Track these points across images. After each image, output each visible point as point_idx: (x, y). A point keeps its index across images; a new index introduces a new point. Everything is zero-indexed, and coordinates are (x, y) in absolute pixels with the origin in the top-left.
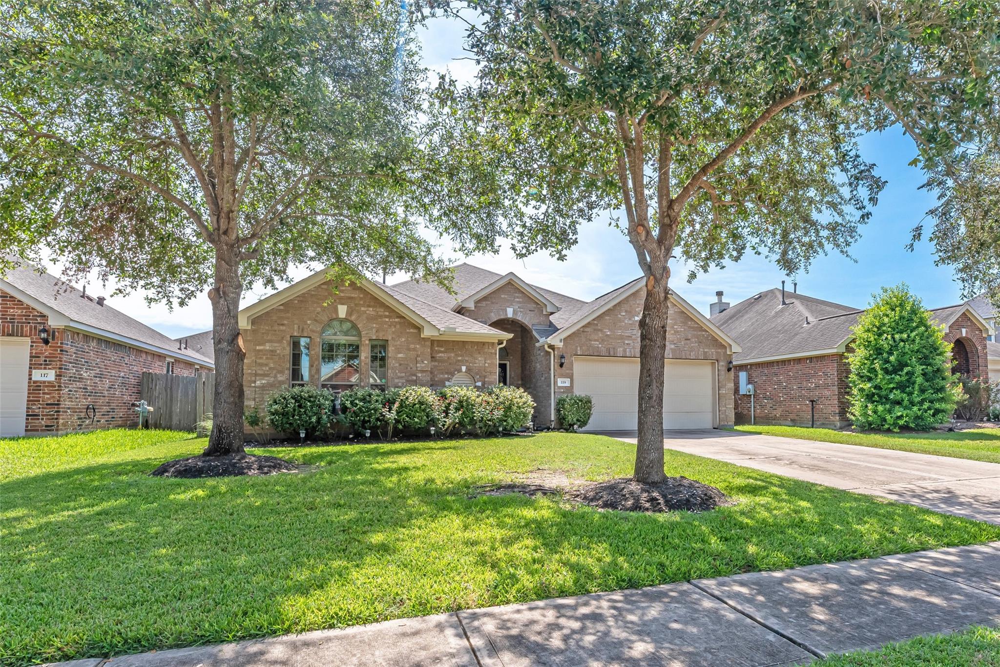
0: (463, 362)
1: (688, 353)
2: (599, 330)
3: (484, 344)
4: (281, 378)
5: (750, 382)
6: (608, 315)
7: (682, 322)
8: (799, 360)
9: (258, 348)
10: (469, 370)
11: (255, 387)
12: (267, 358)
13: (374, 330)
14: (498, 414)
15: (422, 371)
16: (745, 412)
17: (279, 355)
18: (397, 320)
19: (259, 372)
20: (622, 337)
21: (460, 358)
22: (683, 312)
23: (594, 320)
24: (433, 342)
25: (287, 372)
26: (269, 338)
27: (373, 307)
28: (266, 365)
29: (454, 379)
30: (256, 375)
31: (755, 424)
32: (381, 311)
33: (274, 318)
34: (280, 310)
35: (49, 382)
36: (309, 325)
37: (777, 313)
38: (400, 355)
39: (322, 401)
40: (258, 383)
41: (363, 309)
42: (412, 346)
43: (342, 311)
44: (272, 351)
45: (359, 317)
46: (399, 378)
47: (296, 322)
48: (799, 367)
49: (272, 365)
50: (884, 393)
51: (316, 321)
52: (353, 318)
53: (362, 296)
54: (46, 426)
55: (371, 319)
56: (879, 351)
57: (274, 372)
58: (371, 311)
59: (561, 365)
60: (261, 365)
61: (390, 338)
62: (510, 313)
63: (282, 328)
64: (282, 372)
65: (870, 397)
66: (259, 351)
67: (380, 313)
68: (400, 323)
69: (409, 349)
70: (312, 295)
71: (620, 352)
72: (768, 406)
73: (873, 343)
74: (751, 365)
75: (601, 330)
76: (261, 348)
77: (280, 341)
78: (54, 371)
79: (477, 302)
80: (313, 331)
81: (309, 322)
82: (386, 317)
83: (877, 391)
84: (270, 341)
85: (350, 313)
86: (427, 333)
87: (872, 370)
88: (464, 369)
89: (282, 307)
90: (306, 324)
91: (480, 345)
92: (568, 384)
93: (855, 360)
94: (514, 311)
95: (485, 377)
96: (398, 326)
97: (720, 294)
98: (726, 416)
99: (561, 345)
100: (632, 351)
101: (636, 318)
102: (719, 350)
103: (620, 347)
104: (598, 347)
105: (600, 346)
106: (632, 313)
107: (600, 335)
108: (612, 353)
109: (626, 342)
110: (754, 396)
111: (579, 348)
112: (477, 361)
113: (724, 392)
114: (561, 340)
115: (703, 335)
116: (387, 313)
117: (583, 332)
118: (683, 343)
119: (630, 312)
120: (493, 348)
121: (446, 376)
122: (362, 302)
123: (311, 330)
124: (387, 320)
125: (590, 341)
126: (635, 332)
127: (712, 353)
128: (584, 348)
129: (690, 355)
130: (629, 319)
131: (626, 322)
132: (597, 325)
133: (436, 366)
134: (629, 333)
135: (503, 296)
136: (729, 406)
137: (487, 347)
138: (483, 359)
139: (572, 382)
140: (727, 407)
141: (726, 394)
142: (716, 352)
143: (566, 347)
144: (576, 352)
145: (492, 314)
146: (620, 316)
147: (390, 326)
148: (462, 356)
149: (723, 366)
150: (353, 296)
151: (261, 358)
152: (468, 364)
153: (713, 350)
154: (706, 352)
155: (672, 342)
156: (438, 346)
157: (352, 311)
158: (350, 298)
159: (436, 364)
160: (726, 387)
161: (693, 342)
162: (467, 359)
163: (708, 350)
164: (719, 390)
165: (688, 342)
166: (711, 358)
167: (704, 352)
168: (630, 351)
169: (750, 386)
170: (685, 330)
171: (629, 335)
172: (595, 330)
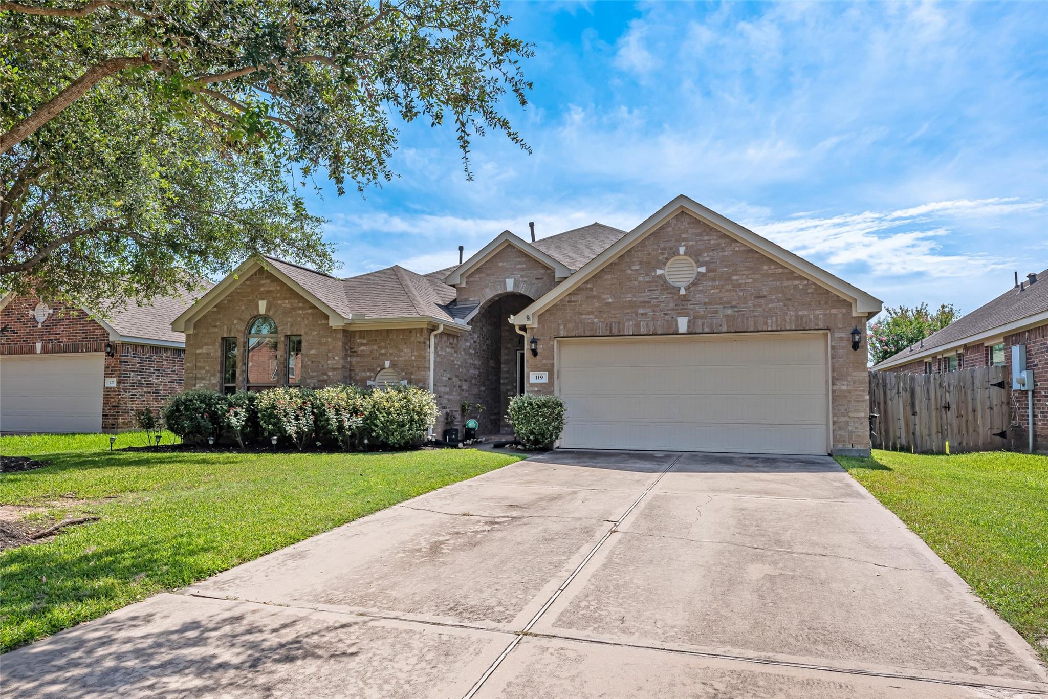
0: (386, 356)
1: (761, 320)
2: (594, 297)
3: (410, 331)
4: (214, 381)
5: (1028, 364)
6: (610, 273)
7: (748, 268)
9: (198, 351)
10: (393, 365)
12: (204, 362)
13: (289, 324)
15: (334, 369)
17: (213, 357)
18: (310, 311)
19: (198, 375)
20: (632, 305)
21: (383, 351)
22: (750, 251)
23: (587, 282)
24: (349, 334)
25: (218, 374)
26: (206, 341)
27: (290, 298)
28: (203, 368)
29: (378, 377)
30: (196, 378)
32: (295, 302)
33: (210, 321)
34: (213, 312)
35: (113, 388)
36: (235, 325)
38: (313, 352)
40: (197, 386)
41: (280, 302)
42: (324, 340)
43: (262, 306)
44: (207, 354)
45: (276, 311)
46: (312, 377)
47: (226, 322)
49: (207, 368)
51: (240, 319)
52: (271, 313)
53: (278, 288)
54: (112, 425)
55: (286, 313)
57: (209, 375)
58: (286, 304)
59: (535, 353)
60: (200, 368)
61: (303, 333)
62: (510, 286)
64: (214, 375)
66: (199, 355)
67: (295, 305)
68: (312, 314)
69: (320, 344)
70: (237, 293)
71: (629, 326)
75: (598, 298)
76: (200, 351)
77: (213, 344)
78: (116, 379)
79: (469, 277)
80: (238, 331)
81: (235, 322)
82: (300, 308)
84: (207, 344)
85: (268, 309)
86: (333, 323)
88: (387, 364)
89: (215, 309)
90: (233, 324)
91: (407, 334)
92: (545, 380)
94: (515, 282)
95: (412, 373)
96: (310, 318)
99: (535, 324)
100: (651, 324)
101: (659, 272)
102: (834, 311)
103: (629, 320)
104: (592, 323)
105: (596, 320)
106: (651, 265)
107: (597, 304)
108: (615, 331)
109: (641, 311)
110: (1033, 392)
111: (562, 327)
112: (402, 354)
113: (845, 388)
114: (528, 318)
115: (796, 287)
116: (301, 305)
117: (569, 302)
118: (750, 304)
119: (649, 263)
120: (421, 335)
121: (368, 374)
122: (279, 295)
123: (237, 329)
124: (301, 312)
125: (581, 314)
126: (656, 294)
127: (816, 318)
128: (569, 325)
129: (766, 323)
130: (647, 275)
131: (641, 279)
132: (591, 289)
133: (358, 362)
134: (645, 296)
135: (500, 264)
136: (855, 415)
137: (414, 335)
138: (409, 350)
139: (551, 377)
140: (851, 415)
141: (849, 392)
142: (825, 315)
143: (543, 326)
144: (558, 333)
145: (487, 290)
146: (630, 272)
147: (303, 318)
148: (386, 348)
149: (841, 338)
150: (271, 288)
151: (200, 362)
152: (392, 358)
153: (817, 312)
154: (802, 317)
155: (728, 304)
156: (360, 338)
157: (271, 306)
158: (269, 292)
159: (358, 359)
160: (850, 378)
161: (772, 301)
162: (391, 351)
163: (806, 313)
164: (833, 384)
165: (763, 301)
166: (813, 327)
167: (797, 316)
168: (647, 325)
169: (1024, 374)
170: (755, 281)
171: (647, 299)
172: (588, 297)
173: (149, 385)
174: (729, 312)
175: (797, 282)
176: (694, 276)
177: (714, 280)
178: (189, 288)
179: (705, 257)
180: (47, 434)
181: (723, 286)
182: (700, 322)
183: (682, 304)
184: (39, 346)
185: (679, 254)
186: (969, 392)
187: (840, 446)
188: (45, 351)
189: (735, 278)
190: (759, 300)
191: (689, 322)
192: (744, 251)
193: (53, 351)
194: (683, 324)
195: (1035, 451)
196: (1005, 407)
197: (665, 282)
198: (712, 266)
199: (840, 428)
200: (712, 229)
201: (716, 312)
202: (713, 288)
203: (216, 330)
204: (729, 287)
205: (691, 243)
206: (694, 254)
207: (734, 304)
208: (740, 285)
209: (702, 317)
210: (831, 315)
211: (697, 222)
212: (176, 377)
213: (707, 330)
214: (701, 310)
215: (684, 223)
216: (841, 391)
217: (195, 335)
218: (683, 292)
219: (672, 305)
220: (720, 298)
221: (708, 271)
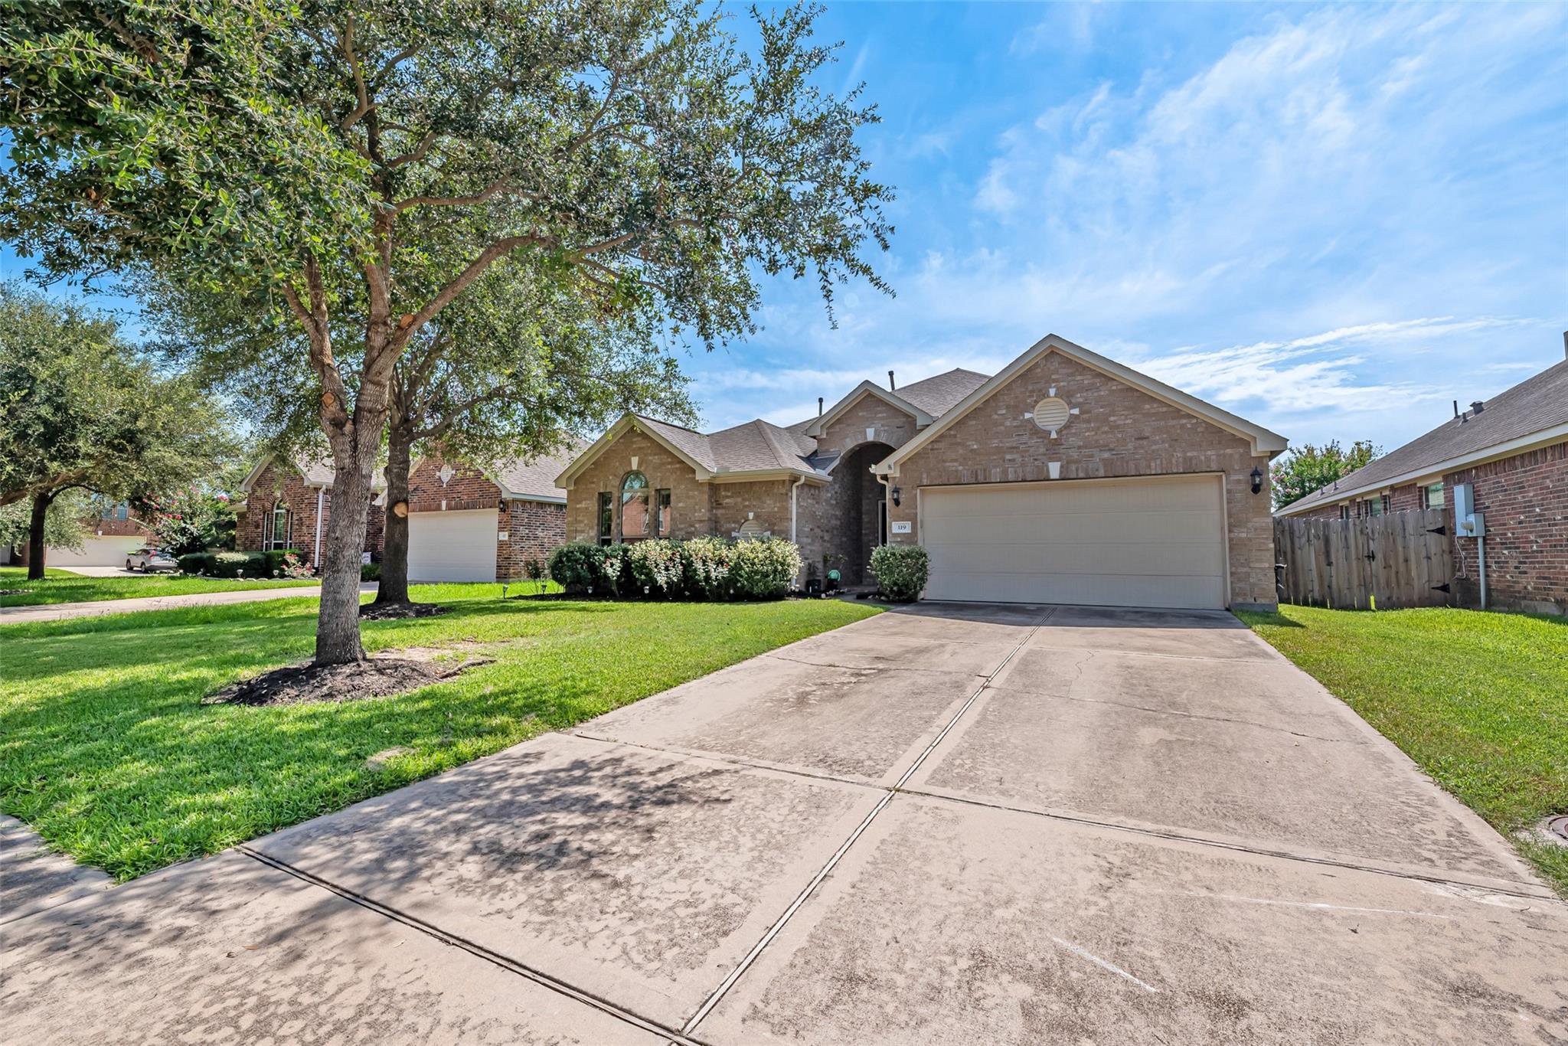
0: (750, 508)
1: (1144, 463)
2: (959, 444)
3: (773, 483)
4: (592, 533)
5: (1476, 506)
6: (974, 418)
7: (1128, 408)
9: (578, 506)
10: (757, 517)
11: (576, 542)
12: (583, 516)
13: (658, 479)
15: (701, 521)
17: (590, 511)
19: (578, 529)
20: (999, 450)
21: (747, 503)
23: (949, 429)
24: (714, 488)
25: (595, 528)
26: (585, 496)
27: (660, 454)
28: (582, 522)
29: (742, 528)
30: (576, 531)
32: (665, 458)
33: (588, 477)
34: (590, 470)
36: (610, 480)
38: (681, 505)
40: (578, 539)
41: (650, 458)
42: (691, 493)
43: (635, 462)
44: (587, 508)
45: (648, 467)
46: (682, 529)
47: (602, 479)
49: (586, 522)
51: (614, 476)
52: (642, 469)
53: (649, 445)
54: (504, 575)
55: (656, 468)
57: (588, 528)
58: (656, 459)
59: (896, 503)
60: (580, 522)
61: (671, 487)
62: (870, 435)
64: (592, 528)
66: (579, 509)
67: (665, 461)
68: (680, 469)
69: (688, 498)
70: (611, 451)
71: (996, 473)
72: (1512, 564)
74: (1478, 467)
75: (962, 444)
76: (580, 506)
77: (591, 499)
80: (614, 487)
81: (610, 478)
82: (669, 463)
84: (585, 499)
85: (640, 464)
86: (700, 477)
88: (751, 515)
89: (592, 467)
91: (770, 486)
92: (908, 530)
94: (875, 431)
95: (774, 524)
96: (679, 472)
99: (897, 473)
100: (1020, 471)
101: (1027, 416)
102: (1229, 451)
103: (995, 467)
104: (957, 471)
105: (961, 468)
106: (1018, 409)
107: (961, 451)
108: (981, 478)
109: (1008, 457)
110: (1484, 539)
111: (925, 476)
112: (765, 505)
113: (1244, 535)
114: (890, 467)
115: (1183, 426)
116: (670, 460)
117: (932, 449)
118: (1130, 446)
119: (1016, 407)
120: (783, 487)
121: (733, 525)
122: (649, 451)
123: (611, 485)
124: (670, 466)
125: (944, 461)
126: (1025, 438)
127: (1208, 459)
128: (933, 474)
129: (1150, 466)
130: (1014, 419)
131: (1008, 423)
132: (955, 436)
133: (722, 514)
134: (1012, 442)
135: (861, 414)
136: (1257, 565)
137: (776, 487)
138: (772, 502)
139: (914, 527)
140: (1252, 565)
141: (1250, 540)
142: (1218, 456)
143: (905, 476)
144: (921, 481)
145: (848, 440)
146: (996, 417)
147: (672, 473)
148: (749, 500)
149: (1239, 481)
150: (642, 445)
151: (579, 516)
152: (755, 510)
153: (1209, 453)
154: (1191, 458)
155: (1105, 447)
157: (642, 462)
158: (640, 448)
159: (723, 511)
160: (1250, 525)
161: (1155, 443)
162: (754, 503)
163: (1195, 454)
164: (1230, 531)
165: (1145, 442)
166: (1204, 469)
167: (1185, 458)
168: (1016, 472)
169: (1472, 518)
170: (1135, 421)
171: (1014, 445)
172: (952, 444)
173: (536, 538)
174: (1106, 455)
175: (1184, 421)
176: (1066, 419)
177: (1088, 421)
178: (569, 447)
179: (1079, 398)
180: (451, 583)
181: (1098, 428)
182: (1074, 467)
183: (1054, 449)
184: (444, 503)
185: (1049, 397)
186: (1399, 540)
187: (1240, 600)
188: (449, 508)
189: (1112, 419)
190: (1141, 442)
191: (1062, 467)
192: (1121, 390)
193: (456, 508)
194: (1054, 469)
195: (1490, 606)
196: (1446, 557)
197: (1035, 426)
198: (1086, 407)
199: (1239, 580)
200: (1085, 368)
201: (1092, 456)
202: (1088, 430)
203: (593, 486)
204: (1106, 429)
205: (1062, 384)
206: (1066, 395)
207: (1111, 446)
208: (1118, 427)
209: (1076, 462)
210: (1225, 455)
211: (1068, 361)
212: (558, 530)
213: (1081, 475)
214: (1075, 455)
215: (1055, 363)
216: (1240, 539)
217: (575, 491)
218: (1054, 435)
219: (1042, 450)
220: (1097, 441)
221: (1082, 412)
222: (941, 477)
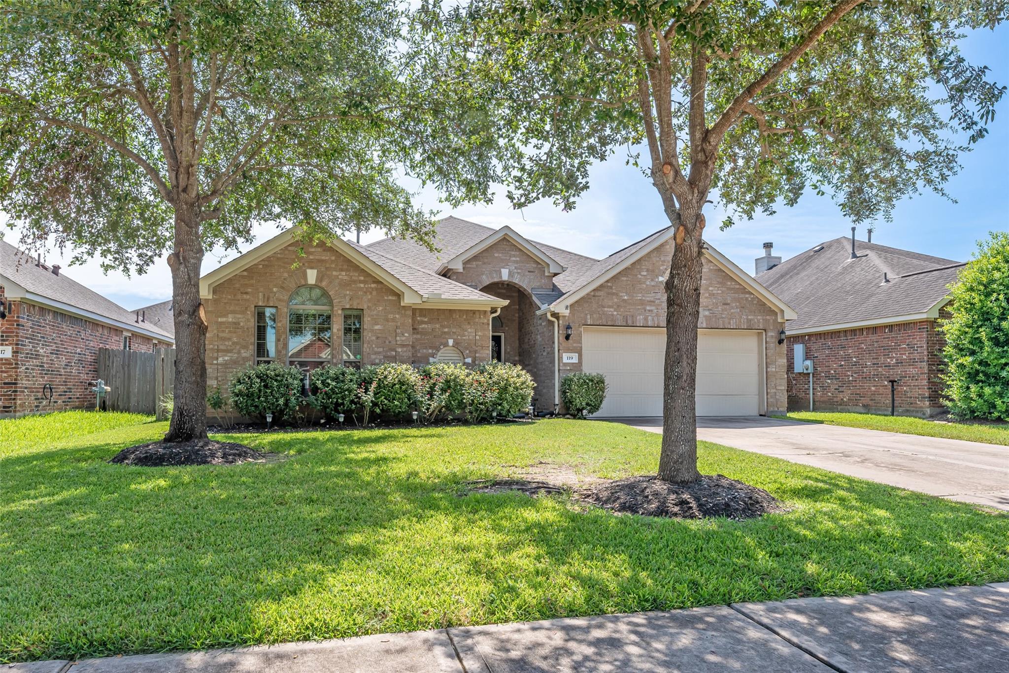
0: (449, 335)
1: (726, 320)
2: (613, 294)
3: (474, 312)
4: (245, 354)
5: (807, 356)
6: (626, 275)
7: (719, 283)
8: (874, 329)
9: (220, 320)
10: (457, 344)
11: (217, 364)
12: (230, 332)
13: (348, 298)
14: (492, 396)
15: (403, 346)
16: (802, 395)
17: (243, 327)
18: (373, 286)
19: (222, 347)
20: (642, 303)
21: (446, 330)
22: (720, 270)
23: (607, 281)
24: (417, 312)
25: (251, 347)
26: (232, 308)
27: (347, 270)
28: (229, 339)
29: (439, 354)
30: (218, 351)
31: (814, 410)
32: (355, 275)
33: (237, 286)
34: (243, 277)
35: (6, 360)
36: (275, 293)
37: (845, 269)
38: (377, 327)
39: (290, 381)
40: (220, 360)
41: (334, 273)
42: (391, 316)
43: (312, 276)
44: (235, 323)
45: (331, 282)
46: (376, 353)
47: (261, 289)
48: (874, 337)
49: (235, 340)
50: (992, 370)
51: (283, 288)
52: (324, 284)
53: (333, 258)
54: (4, 407)
55: (344, 285)
56: (986, 316)
57: (238, 347)
58: (343, 276)
59: (567, 337)
60: (224, 339)
61: (365, 307)
62: (505, 275)
63: (245, 296)
64: (246, 347)
65: (973, 376)
66: (221, 323)
67: (354, 278)
68: (376, 289)
69: (387, 320)
70: (278, 259)
71: (640, 320)
72: (833, 387)
73: (978, 305)
74: (810, 335)
75: (617, 294)
76: (224, 320)
77: (243, 312)
78: (10, 348)
79: (466, 263)
80: (280, 300)
81: (275, 290)
82: (361, 282)
83: (983, 368)
84: (233, 312)
85: (320, 278)
87: (977, 341)
88: (451, 342)
89: (245, 273)
90: (272, 292)
91: (470, 314)
92: (575, 360)
93: (951, 328)
94: (510, 272)
95: (476, 352)
96: (374, 293)
97: (768, 246)
98: (777, 400)
99: (567, 312)
100: (656, 319)
101: (660, 279)
102: (768, 317)
103: (640, 314)
104: (613, 315)
105: (615, 313)
106: (655, 273)
107: (616, 300)
108: (630, 323)
109: (648, 308)
110: (813, 374)
111: (589, 317)
112: (466, 333)
113: (773, 370)
114: (567, 307)
115: (747, 299)
116: (362, 278)
117: (594, 296)
118: (720, 308)
119: (653, 271)
120: (485, 317)
121: (430, 351)
122: (333, 266)
123: (278, 299)
124: (362, 285)
125: (603, 307)
126: (660, 296)
127: (758, 321)
128: (595, 316)
129: (730, 323)
130: (652, 280)
131: (648, 283)
132: (611, 288)
133: (420, 340)
134: (651, 297)
135: (496, 255)
136: (779, 388)
137: (478, 316)
138: (473, 330)
139: (580, 356)
140: (777, 388)
141: (776, 372)
142: (763, 320)
143: (573, 315)
144: (586, 321)
145: (484, 277)
146: (640, 276)
147: (366, 293)
148: (448, 327)
149: (772, 337)
150: (323, 258)
151: (223, 331)
152: (455, 337)
153: (759, 318)
154: (751, 320)
155: (705, 308)
156: (420, 316)
157: (323, 276)
158: (320, 261)
159: (420, 336)
160: (776, 364)
161: (733, 308)
162: (454, 330)
163: (752, 317)
164: (766, 367)
165: (728, 307)
166: (755, 327)
167: (747, 320)
168: (653, 319)
170: (723, 292)
171: (652, 299)
172: (608, 294)
174: (707, 313)
187: (770, 409)
189: (710, 289)
190: (725, 307)
199: (771, 397)
203: (247, 296)
208: (714, 295)
210: (766, 320)
216: (771, 372)
217: (216, 301)
220: (702, 303)
222: (601, 318)
